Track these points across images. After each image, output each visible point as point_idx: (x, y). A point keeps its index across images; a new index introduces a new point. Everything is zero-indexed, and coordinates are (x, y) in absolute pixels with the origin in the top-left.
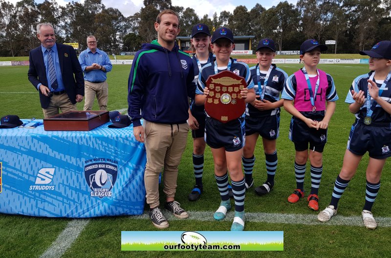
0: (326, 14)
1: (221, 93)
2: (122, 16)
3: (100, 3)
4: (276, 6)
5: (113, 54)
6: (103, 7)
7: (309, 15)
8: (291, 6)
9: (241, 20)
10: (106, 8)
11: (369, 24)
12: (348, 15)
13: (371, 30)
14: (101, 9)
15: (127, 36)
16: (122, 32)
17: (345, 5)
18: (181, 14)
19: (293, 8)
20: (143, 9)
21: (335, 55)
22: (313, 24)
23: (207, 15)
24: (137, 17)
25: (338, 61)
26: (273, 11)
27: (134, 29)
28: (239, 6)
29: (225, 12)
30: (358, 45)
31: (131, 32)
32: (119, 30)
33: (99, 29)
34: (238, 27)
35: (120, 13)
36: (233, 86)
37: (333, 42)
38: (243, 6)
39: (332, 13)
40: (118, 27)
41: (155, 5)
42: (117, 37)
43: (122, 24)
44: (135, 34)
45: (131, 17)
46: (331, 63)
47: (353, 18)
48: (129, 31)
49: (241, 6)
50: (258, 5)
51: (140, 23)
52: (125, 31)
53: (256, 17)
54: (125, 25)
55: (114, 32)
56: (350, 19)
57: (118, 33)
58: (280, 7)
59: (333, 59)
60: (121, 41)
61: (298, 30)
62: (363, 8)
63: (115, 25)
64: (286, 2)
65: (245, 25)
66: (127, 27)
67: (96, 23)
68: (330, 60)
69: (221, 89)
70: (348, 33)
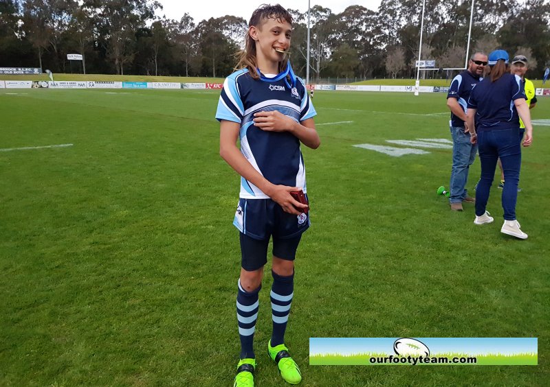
0: (60, 14)
7: (33, 13)
11: (123, 35)
12: (92, 19)
13: (127, 43)
17: (87, 4)
21: (85, 76)
22: (43, 27)
25: (91, 84)
30: (114, 63)
37: (79, 57)
39: (69, 14)
46: (81, 87)
47: (100, 24)
56: (97, 26)
59: (84, 82)
61: (17, 34)
62: (112, 12)
68: (80, 83)
70: (97, 45)
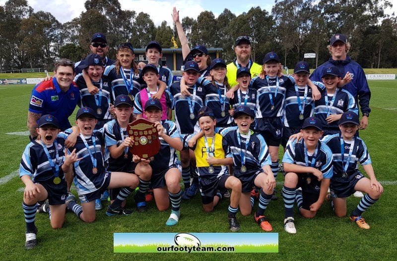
1: (139, 136)
2: (57, 22)
3: (26, 6)
4: (247, 12)
5: (46, 71)
6: (31, 10)
8: (264, 13)
9: (207, 29)
10: (35, 12)
12: (329, 23)
13: (355, 41)
14: (28, 13)
15: (64, 48)
16: (57, 42)
17: (327, 12)
18: (133, 20)
19: (266, 15)
20: (83, 14)
23: (165, 22)
24: (77, 24)
26: (244, 19)
27: (73, 39)
28: (204, 11)
29: (187, 18)
31: (69, 42)
32: (53, 39)
33: (26, 39)
34: (203, 38)
35: (54, 18)
36: (147, 130)
37: (312, 56)
38: (209, 11)
39: (312, 21)
40: (52, 36)
41: (99, 9)
42: (51, 49)
43: (57, 32)
44: (74, 45)
45: (69, 23)
48: (66, 42)
49: (207, 12)
50: (226, 11)
51: (80, 31)
52: (62, 42)
53: (225, 25)
54: (61, 34)
55: (47, 42)
57: (52, 44)
58: (251, 14)
60: (57, 53)
63: (48, 33)
64: (258, 7)
65: (212, 35)
66: (63, 36)
67: (22, 32)
69: (139, 133)
